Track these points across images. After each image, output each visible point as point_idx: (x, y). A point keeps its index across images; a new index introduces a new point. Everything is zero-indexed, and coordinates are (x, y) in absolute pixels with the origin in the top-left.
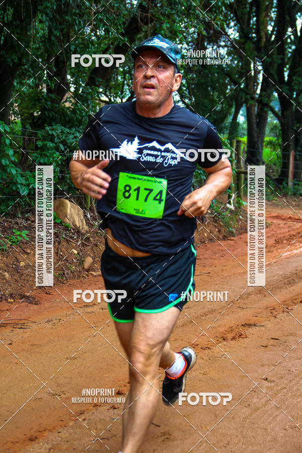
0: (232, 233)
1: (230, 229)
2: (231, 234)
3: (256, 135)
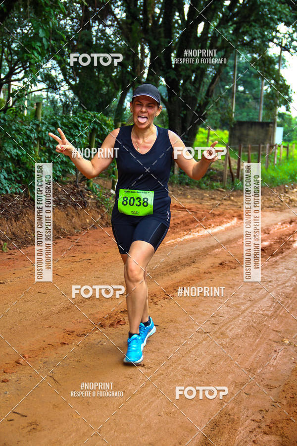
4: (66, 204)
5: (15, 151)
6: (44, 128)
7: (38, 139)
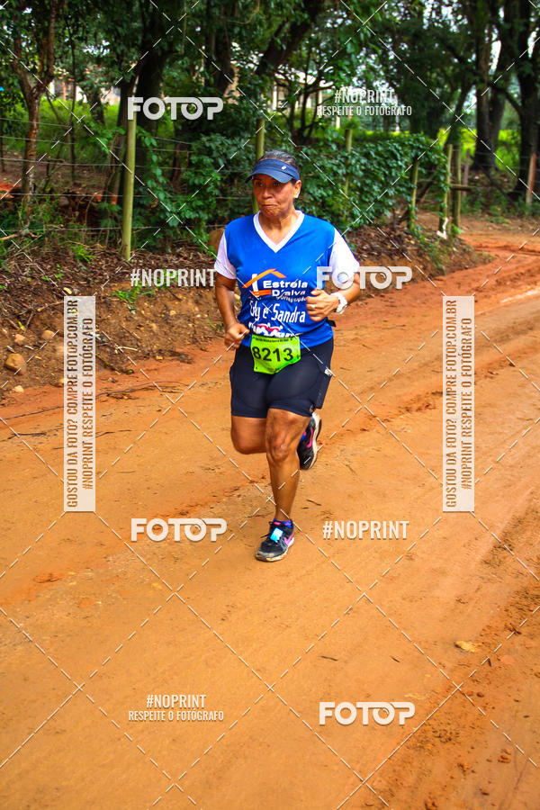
0: (442, 270)
1: (440, 265)
2: (441, 272)
3: (487, 130)
4: (379, 253)
5: (319, 191)
6: (353, 162)
7: (346, 175)
